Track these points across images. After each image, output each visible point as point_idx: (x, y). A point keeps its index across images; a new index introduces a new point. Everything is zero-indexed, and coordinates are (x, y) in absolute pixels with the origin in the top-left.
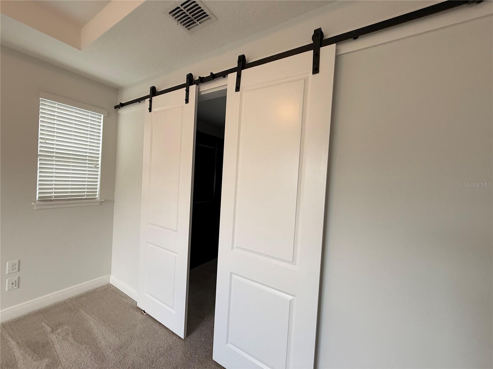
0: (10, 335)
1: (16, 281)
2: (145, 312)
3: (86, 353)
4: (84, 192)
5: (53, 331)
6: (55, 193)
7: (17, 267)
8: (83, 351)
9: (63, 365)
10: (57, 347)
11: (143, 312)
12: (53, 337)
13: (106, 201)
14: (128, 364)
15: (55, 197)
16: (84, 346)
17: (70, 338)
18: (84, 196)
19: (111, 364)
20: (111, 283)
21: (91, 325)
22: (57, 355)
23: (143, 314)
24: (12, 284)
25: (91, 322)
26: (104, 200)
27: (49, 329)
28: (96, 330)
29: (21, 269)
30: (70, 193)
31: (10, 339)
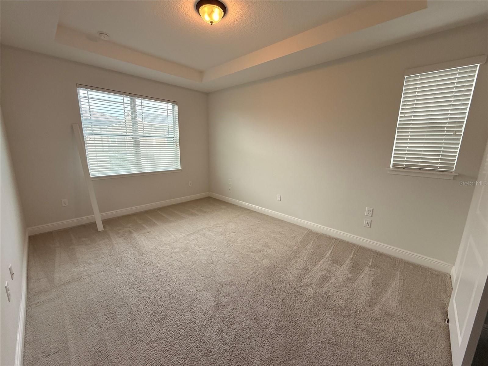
0: (354, 252)
1: (369, 222)
2: (448, 322)
3: (368, 292)
4: (437, 163)
5: (370, 267)
6: (407, 161)
7: (371, 213)
8: (369, 290)
9: (353, 285)
10: (362, 276)
11: (447, 320)
12: (367, 269)
13: (460, 175)
14: (378, 327)
15: (406, 165)
16: (372, 289)
17: (372, 278)
18: (437, 167)
19: (371, 313)
20: (451, 275)
21: (392, 284)
22: (357, 278)
23: (445, 321)
24: (367, 223)
25: (395, 283)
26: (458, 175)
27: (370, 264)
28: (391, 289)
29: (373, 215)
30: (420, 163)
31: (352, 253)
